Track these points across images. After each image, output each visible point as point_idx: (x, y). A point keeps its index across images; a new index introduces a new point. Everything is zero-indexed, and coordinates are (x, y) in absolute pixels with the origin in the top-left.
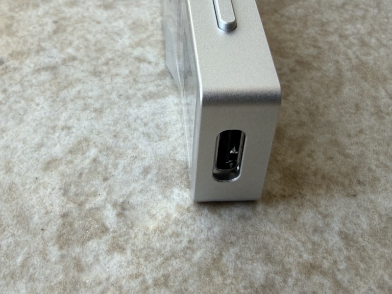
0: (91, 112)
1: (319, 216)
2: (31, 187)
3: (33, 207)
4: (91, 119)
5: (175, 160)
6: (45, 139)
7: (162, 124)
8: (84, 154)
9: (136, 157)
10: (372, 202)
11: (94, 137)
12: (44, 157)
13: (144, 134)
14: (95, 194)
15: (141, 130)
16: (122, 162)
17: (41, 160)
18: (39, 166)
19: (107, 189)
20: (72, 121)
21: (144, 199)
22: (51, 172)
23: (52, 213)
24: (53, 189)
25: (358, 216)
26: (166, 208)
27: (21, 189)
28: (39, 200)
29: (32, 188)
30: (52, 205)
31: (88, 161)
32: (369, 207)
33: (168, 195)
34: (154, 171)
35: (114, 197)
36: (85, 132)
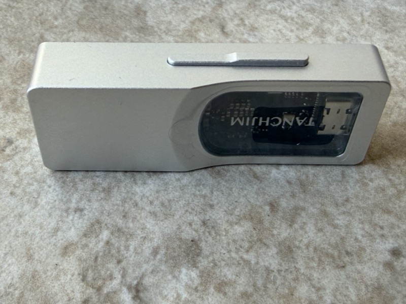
0: (99, 192)
1: (313, 290)
2: (52, 275)
3: (56, 294)
4: (100, 200)
5: (181, 239)
6: (60, 222)
7: (167, 201)
8: (97, 236)
9: (145, 238)
10: (359, 272)
11: (105, 219)
12: (61, 241)
13: (151, 213)
14: (111, 277)
15: (147, 209)
16: (133, 244)
17: (59, 245)
18: (58, 252)
19: (121, 272)
20: (83, 202)
21: (156, 280)
22: (69, 257)
23: (74, 300)
24: (73, 275)
25: (347, 288)
26: (176, 288)
27: (44, 276)
28: (61, 287)
29: (54, 275)
30: (73, 291)
31: (101, 244)
32: (357, 278)
33: (177, 275)
34: (162, 251)
35: (129, 280)
36: (97, 214)
